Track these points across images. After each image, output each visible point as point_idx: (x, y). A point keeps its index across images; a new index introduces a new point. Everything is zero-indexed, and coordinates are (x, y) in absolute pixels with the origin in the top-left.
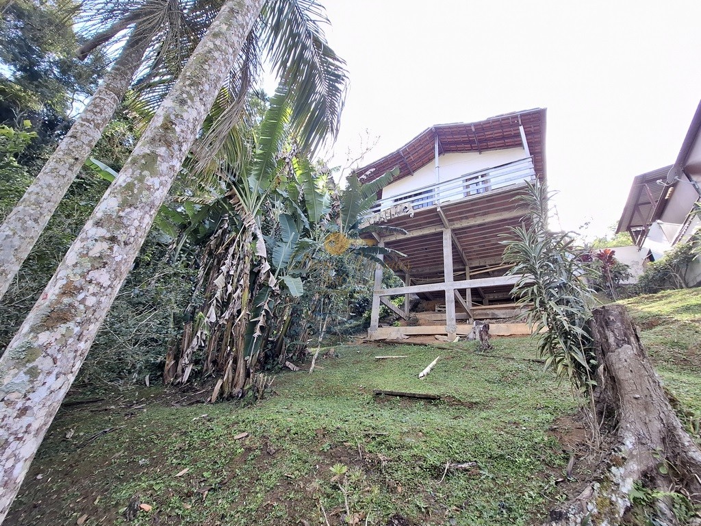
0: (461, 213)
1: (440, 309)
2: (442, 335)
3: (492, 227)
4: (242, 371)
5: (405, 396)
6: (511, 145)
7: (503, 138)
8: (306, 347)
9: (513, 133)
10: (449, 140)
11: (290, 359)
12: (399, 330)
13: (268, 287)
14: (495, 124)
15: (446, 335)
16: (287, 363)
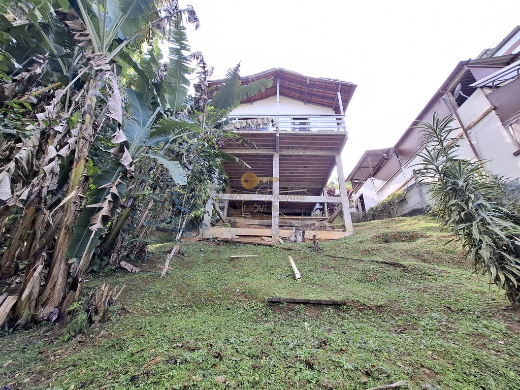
0: (290, 143)
1: (245, 216)
2: (267, 236)
3: (306, 160)
4: (60, 280)
5: (309, 303)
6: (326, 105)
7: (323, 97)
8: (147, 244)
9: (330, 96)
10: (286, 85)
11: (127, 258)
12: (230, 231)
13: (120, 164)
14: (322, 84)
15: (271, 237)
16: (123, 263)
